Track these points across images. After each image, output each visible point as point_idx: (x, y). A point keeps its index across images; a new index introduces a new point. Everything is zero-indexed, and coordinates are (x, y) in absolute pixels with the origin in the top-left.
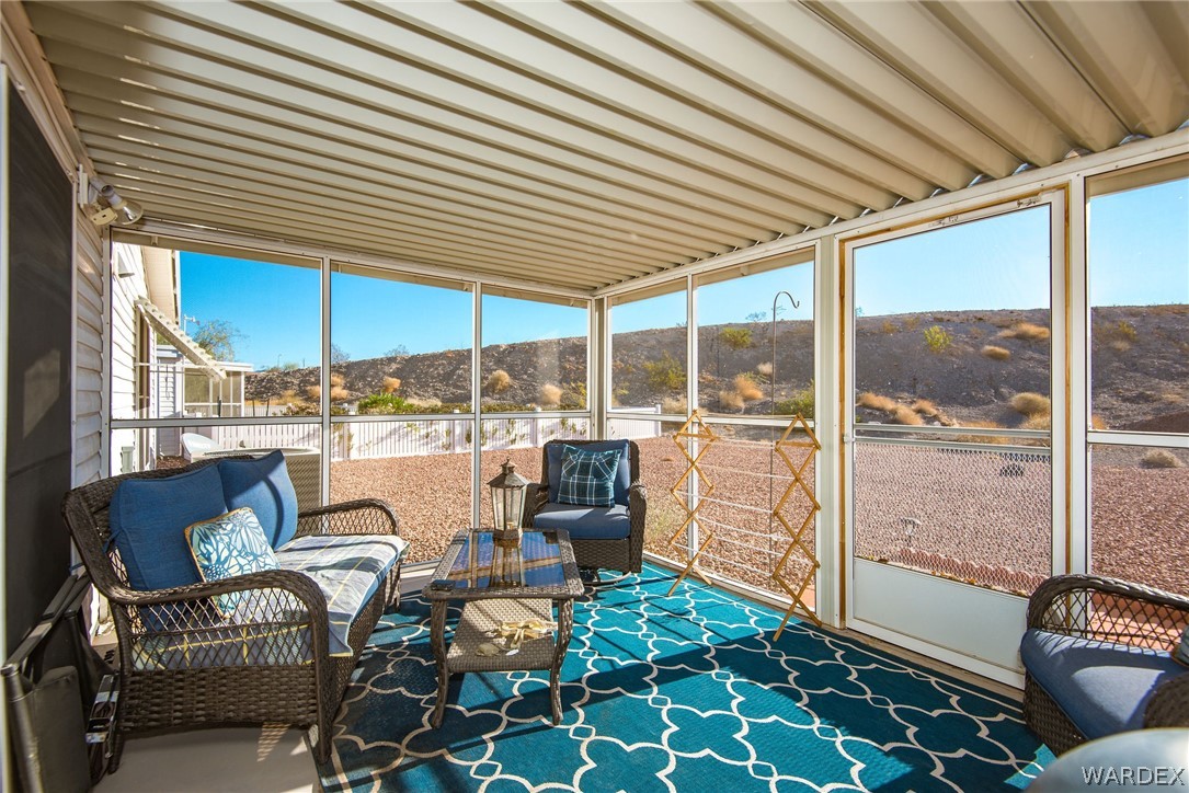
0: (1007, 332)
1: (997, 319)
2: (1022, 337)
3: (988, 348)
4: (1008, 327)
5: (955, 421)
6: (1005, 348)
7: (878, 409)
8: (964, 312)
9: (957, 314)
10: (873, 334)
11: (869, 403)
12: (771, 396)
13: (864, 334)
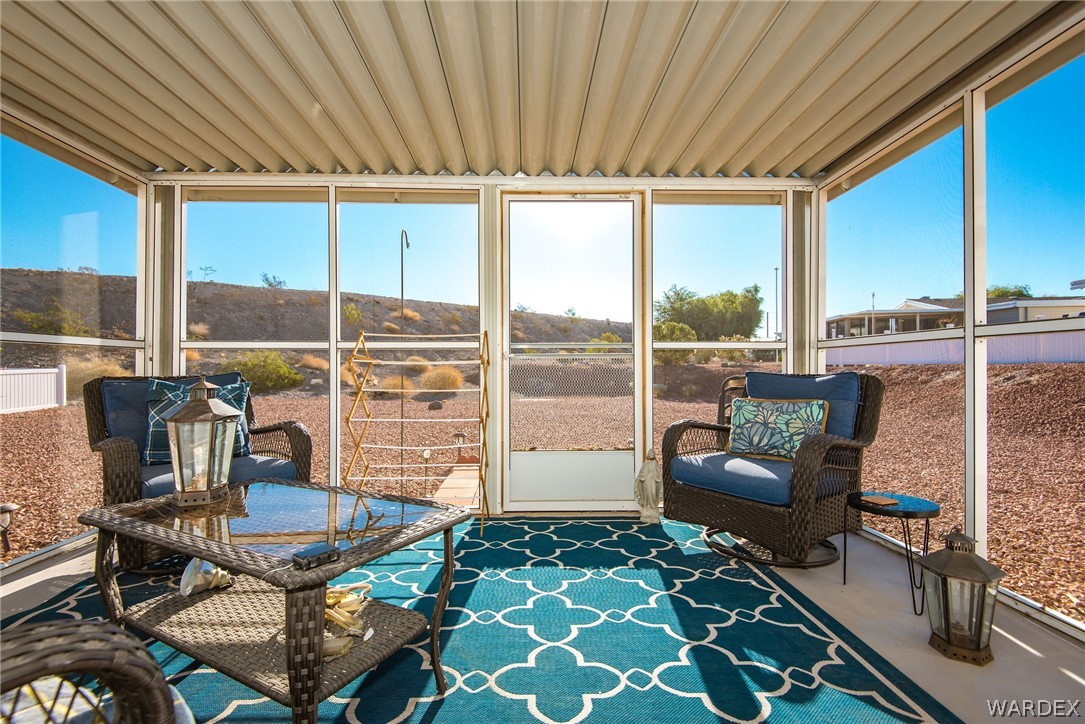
0: (395, 314)
1: (388, 304)
2: (406, 318)
3: (387, 324)
4: (395, 310)
5: (373, 377)
6: (397, 325)
7: (317, 369)
8: (367, 296)
9: (363, 296)
10: (301, 305)
11: (309, 364)
12: (209, 357)
13: (294, 304)
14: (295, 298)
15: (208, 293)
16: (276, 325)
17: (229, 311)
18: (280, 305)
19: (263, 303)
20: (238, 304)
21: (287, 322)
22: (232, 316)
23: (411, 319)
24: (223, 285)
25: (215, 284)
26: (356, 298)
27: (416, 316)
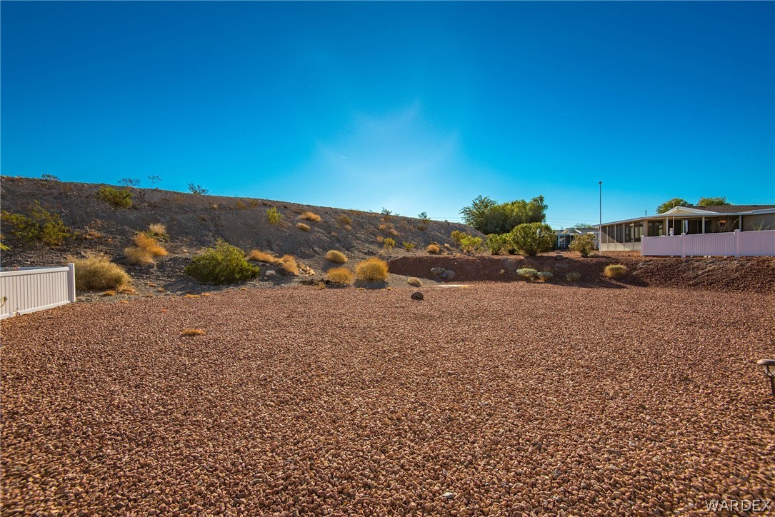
0: (302, 216)
1: (293, 208)
2: (311, 220)
4: (301, 213)
6: (306, 225)
8: (277, 202)
10: (230, 209)
11: (257, 257)
12: (174, 253)
13: (225, 208)
14: (225, 203)
15: (156, 199)
16: (216, 226)
17: (176, 213)
18: (215, 209)
19: (201, 207)
20: (182, 208)
21: (224, 223)
22: (178, 217)
23: (314, 220)
24: (166, 192)
25: (160, 191)
26: (269, 203)
27: (318, 218)
